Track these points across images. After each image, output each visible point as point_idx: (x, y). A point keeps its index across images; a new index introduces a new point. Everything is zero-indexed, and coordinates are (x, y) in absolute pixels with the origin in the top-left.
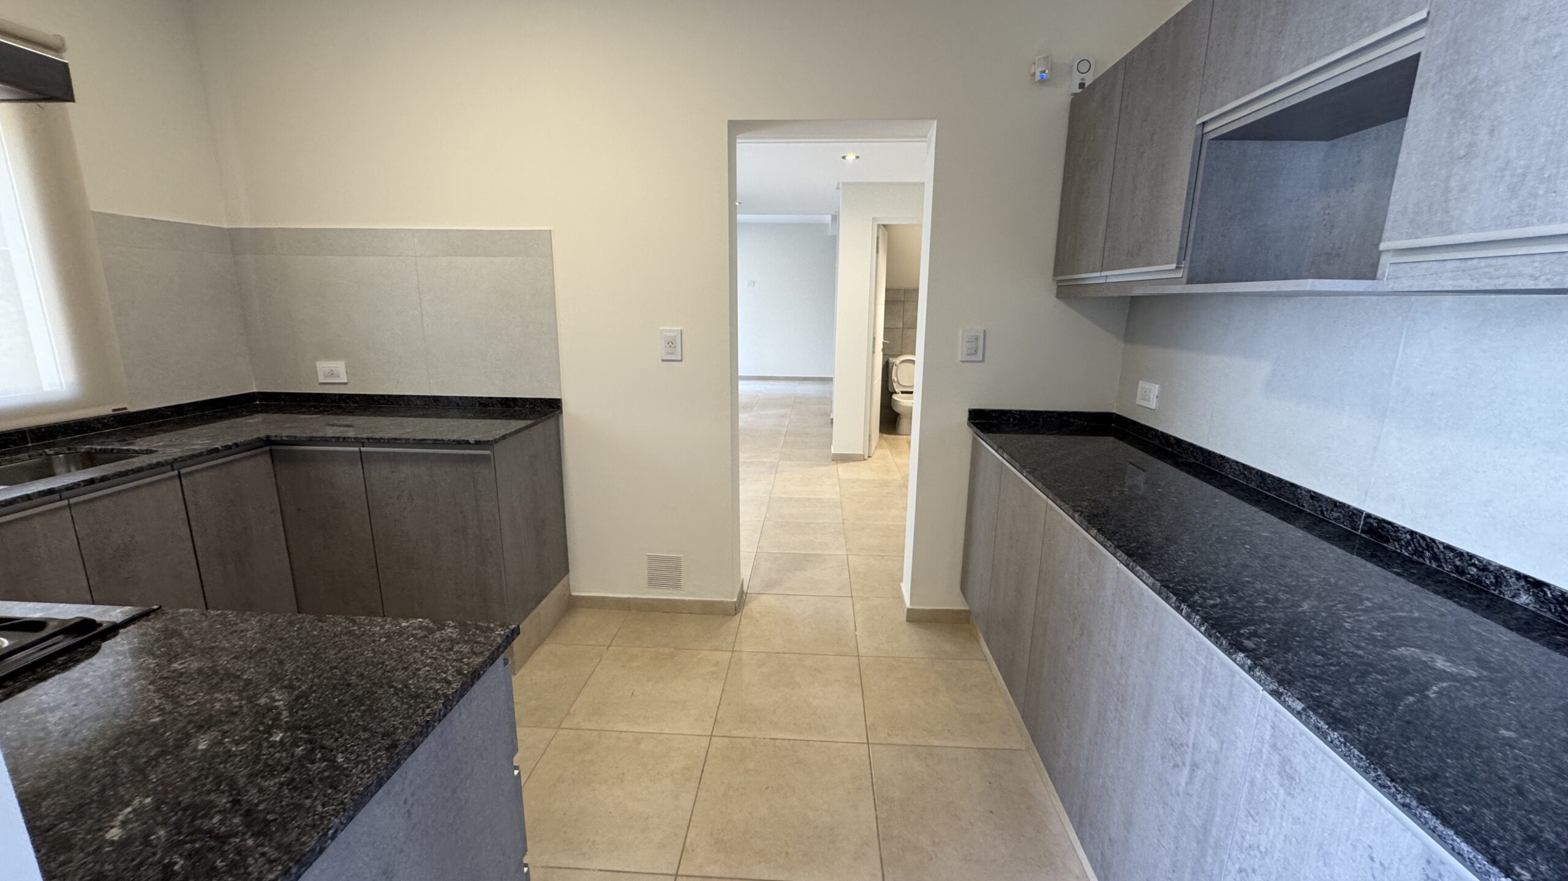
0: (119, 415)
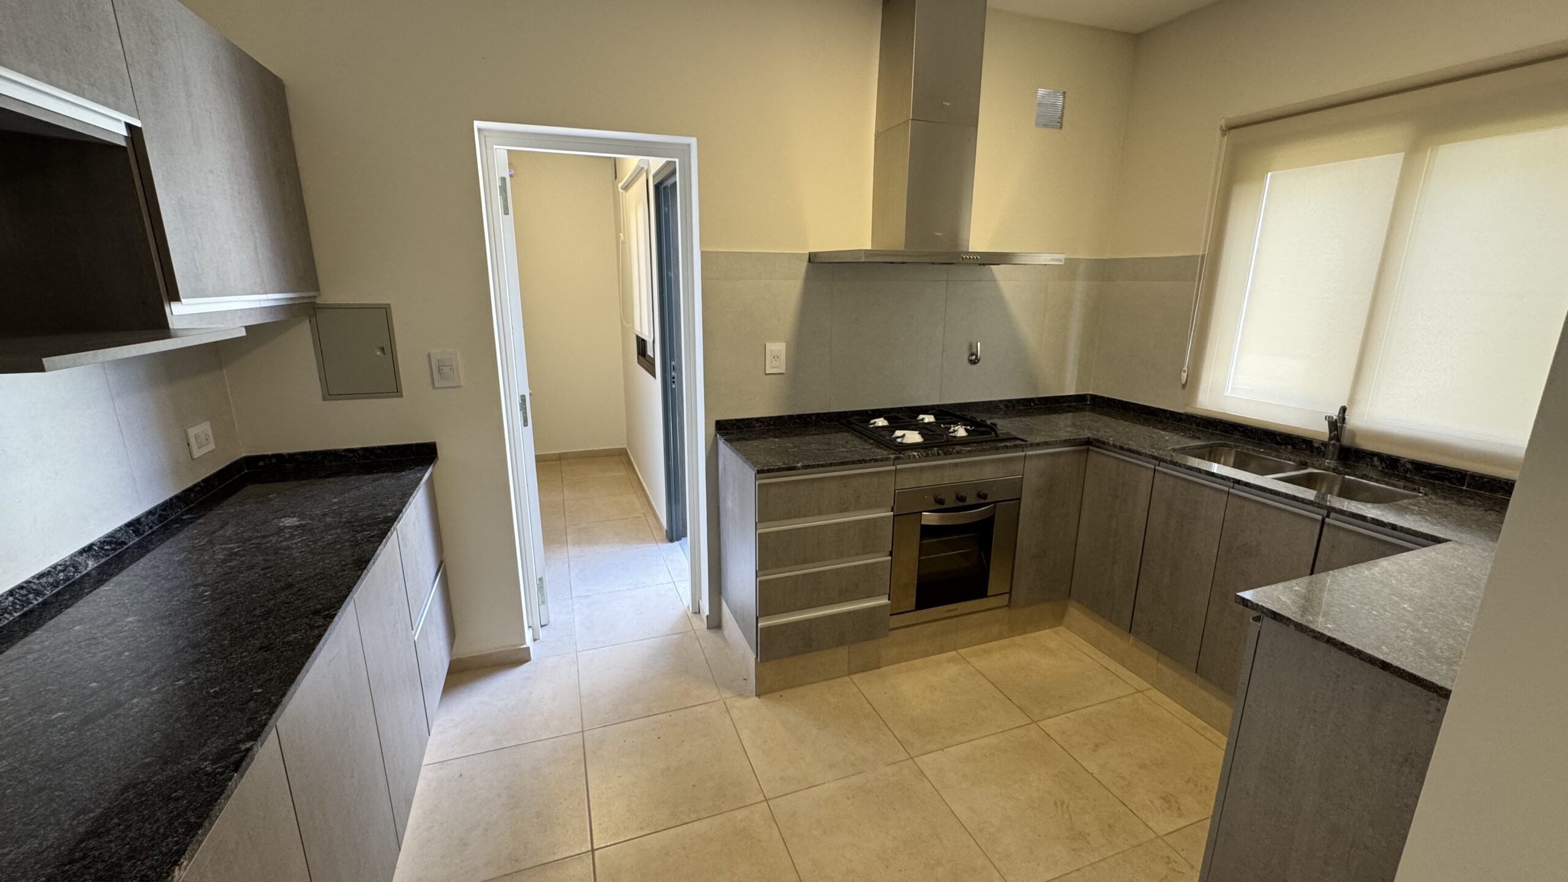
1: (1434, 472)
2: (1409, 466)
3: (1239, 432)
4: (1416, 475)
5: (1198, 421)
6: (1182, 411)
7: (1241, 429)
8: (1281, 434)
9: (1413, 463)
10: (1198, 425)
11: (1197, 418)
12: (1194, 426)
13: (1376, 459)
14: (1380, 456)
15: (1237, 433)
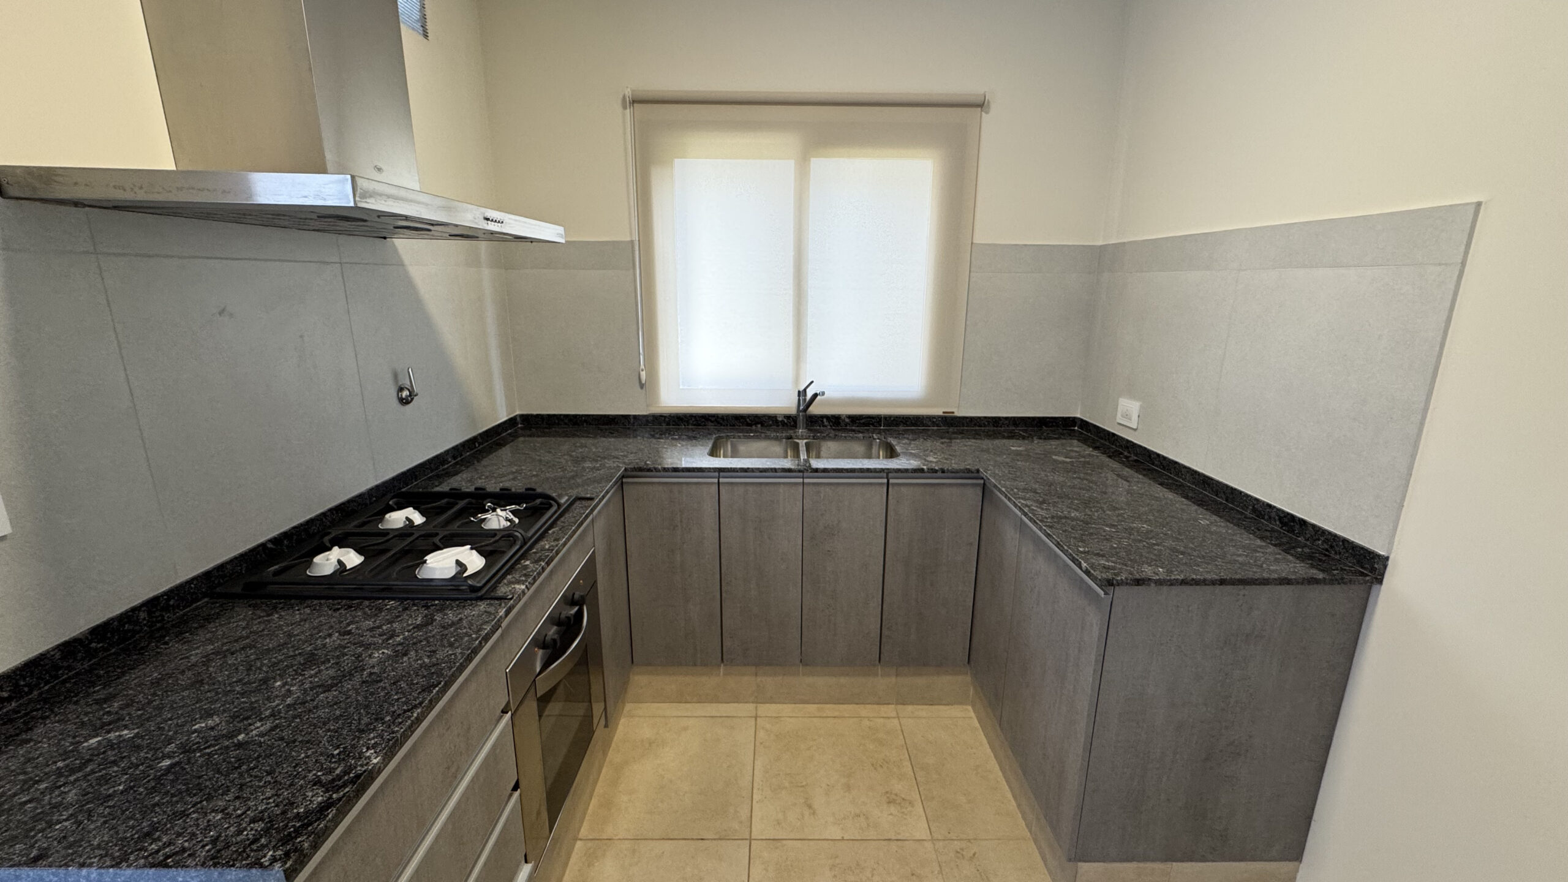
0: (946, 417)
1: (863, 421)
2: (847, 420)
3: (712, 422)
4: (853, 426)
5: (667, 419)
6: (645, 413)
7: (713, 419)
8: (749, 416)
9: (850, 417)
10: (668, 424)
11: (665, 417)
12: (664, 426)
13: (825, 420)
14: (827, 417)
15: (710, 423)
